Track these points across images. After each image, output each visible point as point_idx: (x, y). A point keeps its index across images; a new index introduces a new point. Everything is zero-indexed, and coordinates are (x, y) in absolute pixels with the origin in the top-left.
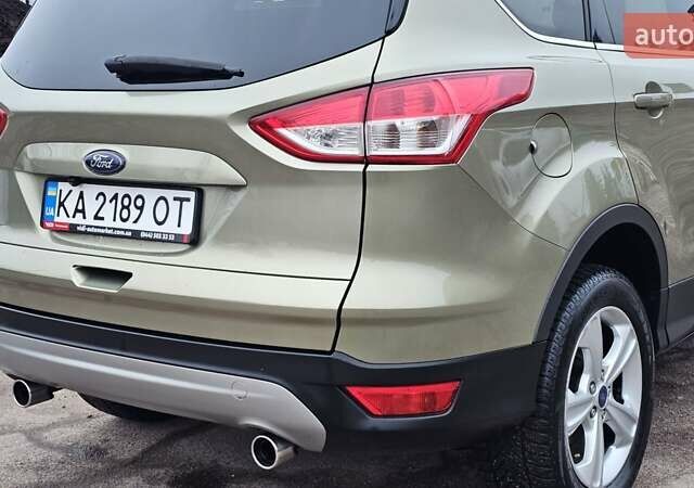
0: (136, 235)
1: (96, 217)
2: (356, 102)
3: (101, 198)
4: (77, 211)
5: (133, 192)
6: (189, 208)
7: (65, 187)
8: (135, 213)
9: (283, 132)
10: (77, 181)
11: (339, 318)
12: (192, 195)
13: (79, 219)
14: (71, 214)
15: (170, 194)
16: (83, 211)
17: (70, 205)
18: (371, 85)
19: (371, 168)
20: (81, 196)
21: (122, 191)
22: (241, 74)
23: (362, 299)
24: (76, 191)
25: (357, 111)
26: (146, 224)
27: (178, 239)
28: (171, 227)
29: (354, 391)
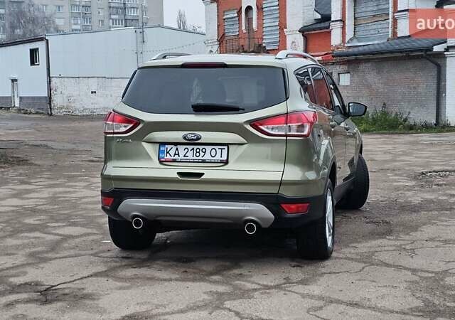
0: (204, 161)
1: (185, 156)
2: (284, 118)
3: (186, 150)
4: (175, 154)
5: (201, 147)
6: (225, 152)
7: (169, 147)
8: (202, 154)
9: (261, 127)
10: (176, 144)
11: (281, 183)
12: (226, 147)
13: (176, 157)
14: (172, 155)
15: (216, 147)
16: (178, 154)
17: (172, 152)
18: (287, 113)
19: (288, 138)
20: (177, 149)
21: (195, 147)
22: (243, 109)
23: (287, 177)
24: (174, 148)
25: (284, 122)
26: (207, 157)
27: (222, 162)
28: (218, 158)
29: (283, 206)
